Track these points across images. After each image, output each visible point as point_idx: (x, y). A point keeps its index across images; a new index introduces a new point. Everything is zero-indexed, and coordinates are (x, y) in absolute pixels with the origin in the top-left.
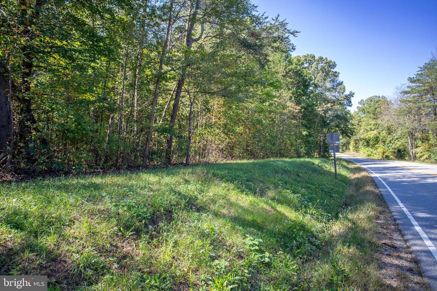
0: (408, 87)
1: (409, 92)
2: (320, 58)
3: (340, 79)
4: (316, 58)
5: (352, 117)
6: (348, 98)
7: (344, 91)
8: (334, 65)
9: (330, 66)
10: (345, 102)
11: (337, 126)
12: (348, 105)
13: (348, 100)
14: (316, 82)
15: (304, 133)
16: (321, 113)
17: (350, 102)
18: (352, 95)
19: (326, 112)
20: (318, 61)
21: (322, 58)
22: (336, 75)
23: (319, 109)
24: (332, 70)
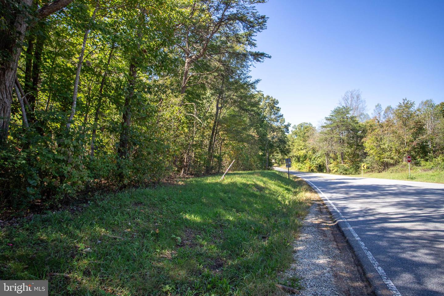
0: (325, 123)
1: (326, 127)
2: (267, 97)
3: (281, 112)
4: (265, 96)
5: (288, 141)
6: (287, 127)
7: (284, 122)
8: (277, 102)
9: (274, 103)
10: (285, 130)
11: (278, 147)
12: (286, 132)
13: (286, 128)
14: (265, 114)
15: (260, 154)
16: (270, 139)
17: (288, 130)
18: (289, 125)
19: (273, 138)
20: (266, 99)
21: (269, 97)
22: (278, 109)
23: (269, 136)
24: (276, 106)
